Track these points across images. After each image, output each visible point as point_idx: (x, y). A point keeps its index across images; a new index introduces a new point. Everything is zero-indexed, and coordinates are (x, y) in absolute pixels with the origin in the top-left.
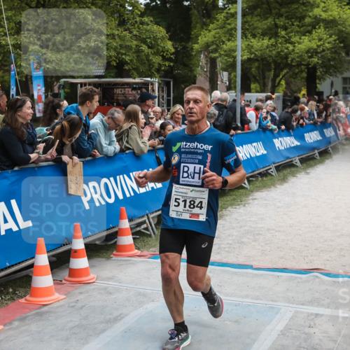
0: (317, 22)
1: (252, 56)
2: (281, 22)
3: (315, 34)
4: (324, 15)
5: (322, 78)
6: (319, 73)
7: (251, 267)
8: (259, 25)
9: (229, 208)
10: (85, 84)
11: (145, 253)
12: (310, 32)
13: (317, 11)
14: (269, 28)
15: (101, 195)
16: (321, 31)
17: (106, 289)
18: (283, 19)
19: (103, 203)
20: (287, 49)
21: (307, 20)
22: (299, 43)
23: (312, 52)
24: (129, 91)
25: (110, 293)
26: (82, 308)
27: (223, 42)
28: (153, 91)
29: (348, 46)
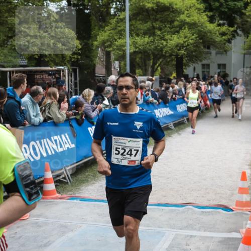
0: (183, 24)
1: (137, 49)
2: (157, 24)
3: (181, 34)
4: (188, 20)
5: (187, 65)
6: (184, 61)
8: (141, 27)
10: (13, 72)
11: (64, 196)
12: (178, 32)
13: (183, 17)
14: (149, 30)
16: (186, 31)
17: (36, 223)
20: (162, 44)
21: (176, 23)
22: (171, 40)
23: (180, 46)
24: (45, 76)
25: (40, 226)
26: (20, 238)
27: (116, 40)
28: (64, 76)
29: (205, 42)
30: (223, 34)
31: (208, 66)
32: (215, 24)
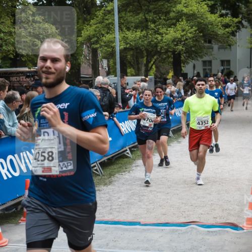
0: (180, 16)
1: (128, 46)
2: (150, 16)
3: (178, 27)
4: (185, 10)
5: (186, 62)
6: (183, 58)
7: (139, 224)
8: (132, 19)
9: (117, 175)
12: (175, 25)
13: (179, 7)
14: (141, 22)
15: (8, 170)
16: (183, 24)
18: (152, 14)
19: (10, 176)
20: (156, 39)
21: (172, 15)
22: (167, 34)
23: (177, 41)
24: (23, 78)
27: (103, 35)
29: (206, 35)
30: (226, 26)
31: (210, 62)
32: (217, 15)
